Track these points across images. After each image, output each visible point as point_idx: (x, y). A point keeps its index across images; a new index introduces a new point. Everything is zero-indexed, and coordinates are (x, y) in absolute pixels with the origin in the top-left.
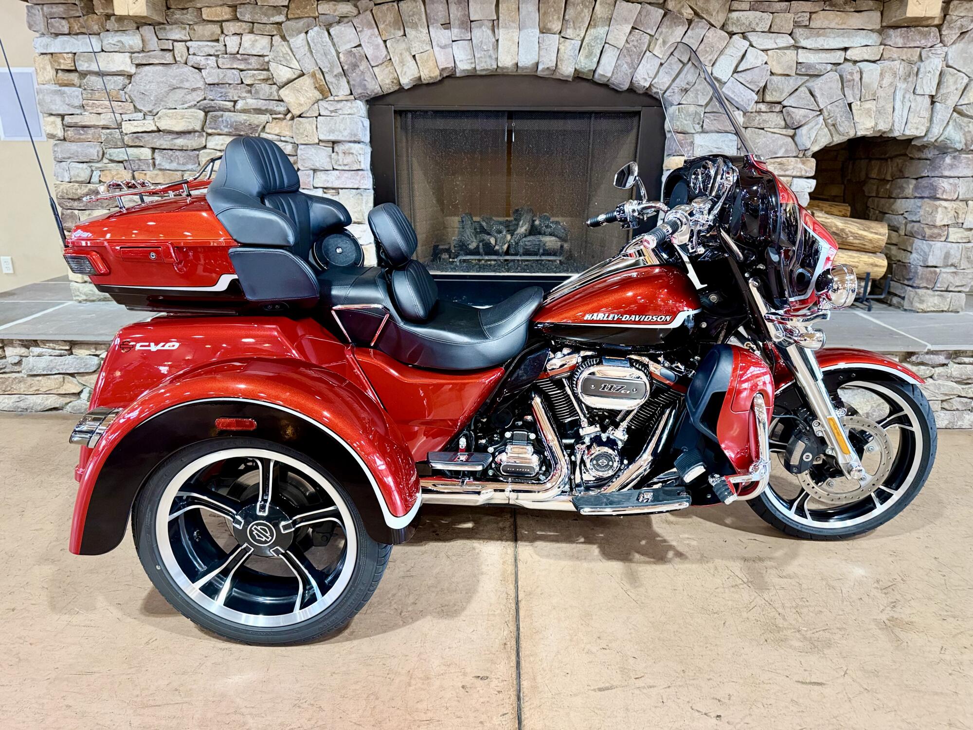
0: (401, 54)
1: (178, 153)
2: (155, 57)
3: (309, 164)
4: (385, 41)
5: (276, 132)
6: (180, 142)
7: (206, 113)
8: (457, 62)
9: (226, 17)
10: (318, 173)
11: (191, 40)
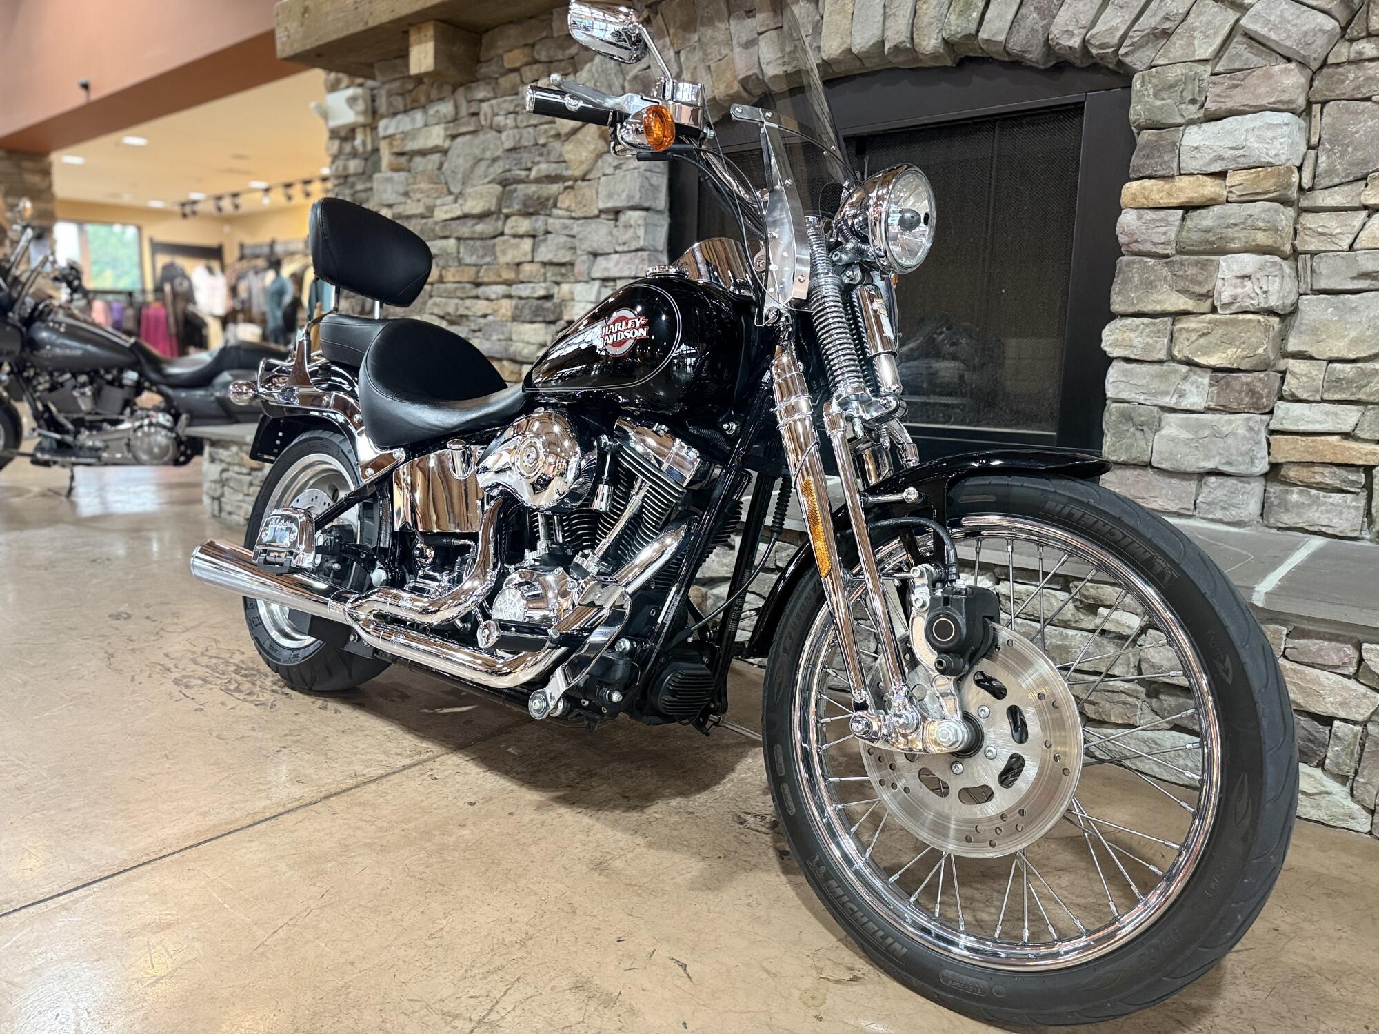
0: (695, 68)
1: (478, 243)
2: (463, 125)
3: (587, 246)
4: (678, 53)
5: (565, 206)
6: (480, 228)
7: (504, 187)
8: (764, 67)
9: (525, 60)
10: (600, 259)
11: (496, 98)
